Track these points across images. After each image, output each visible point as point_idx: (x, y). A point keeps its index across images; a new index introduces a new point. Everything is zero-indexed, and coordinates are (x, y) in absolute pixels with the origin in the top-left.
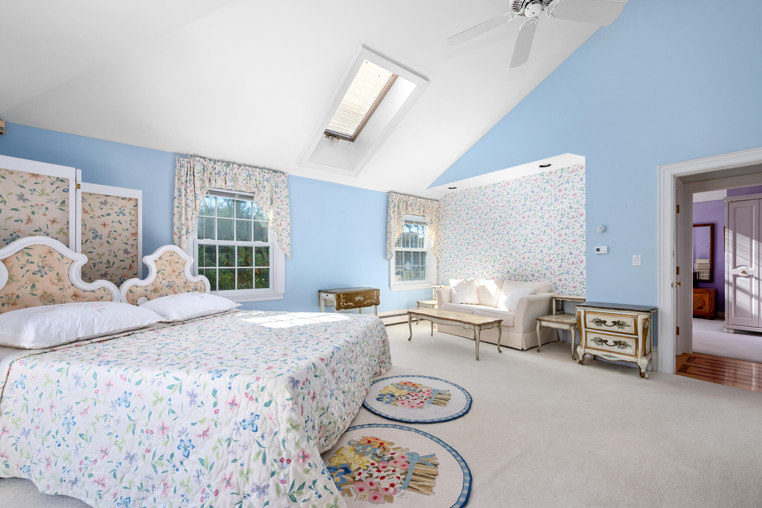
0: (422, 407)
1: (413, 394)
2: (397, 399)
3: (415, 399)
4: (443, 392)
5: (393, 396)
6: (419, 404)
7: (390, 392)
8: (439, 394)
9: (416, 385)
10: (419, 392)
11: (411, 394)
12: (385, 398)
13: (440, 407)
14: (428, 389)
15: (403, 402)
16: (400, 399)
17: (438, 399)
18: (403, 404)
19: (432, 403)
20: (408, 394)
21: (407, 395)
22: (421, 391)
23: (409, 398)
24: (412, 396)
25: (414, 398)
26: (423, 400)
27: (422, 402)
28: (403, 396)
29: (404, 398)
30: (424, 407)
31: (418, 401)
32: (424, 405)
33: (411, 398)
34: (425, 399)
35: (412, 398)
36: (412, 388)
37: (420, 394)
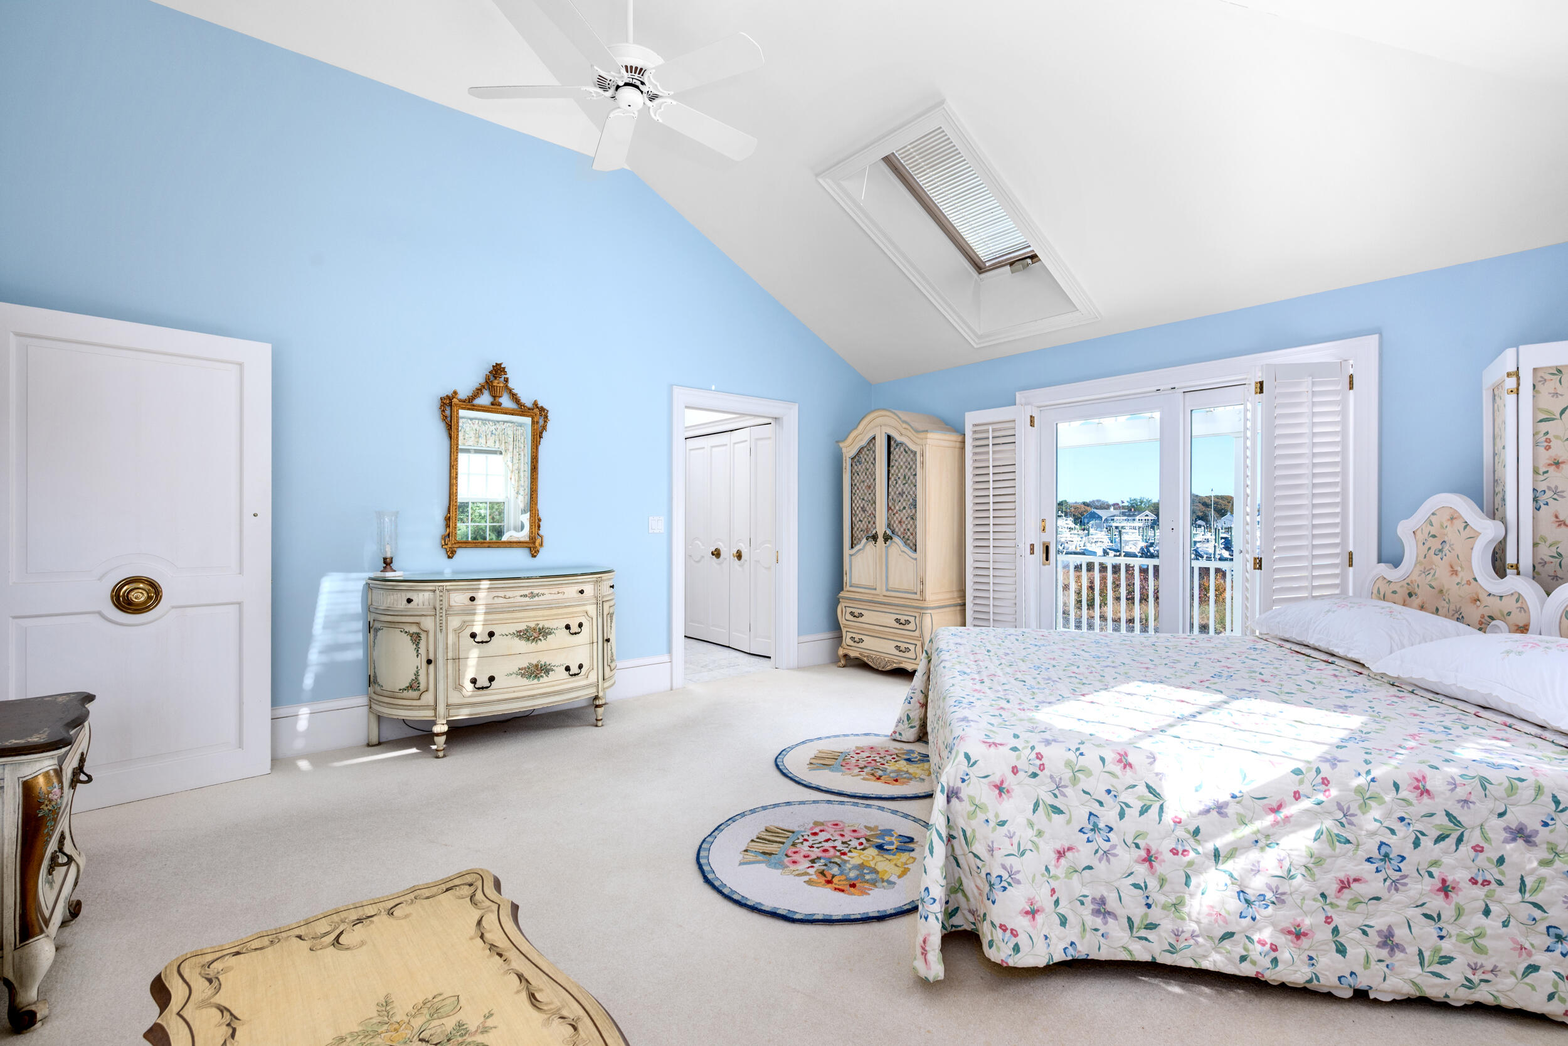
0: (816, 824)
1: (832, 851)
2: (868, 840)
3: (827, 841)
4: (761, 858)
5: (880, 847)
6: (821, 831)
7: (887, 856)
8: (771, 854)
9: (822, 880)
10: (819, 858)
11: (838, 854)
12: (896, 844)
13: (781, 825)
14: (793, 867)
15: (855, 834)
16: (863, 840)
17: (776, 842)
18: (854, 831)
19: (793, 832)
20: (844, 854)
21: (846, 850)
22: (813, 861)
23: (843, 843)
24: (834, 847)
25: (830, 844)
26: (811, 838)
27: (815, 834)
28: (856, 848)
29: (854, 843)
30: (811, 825)
31: (822, 836)
32: (812, 829)
33: (838, 844)
34: (806, 840)
35: (836, 844)
36: (835, 870)
37: (816, 853)
